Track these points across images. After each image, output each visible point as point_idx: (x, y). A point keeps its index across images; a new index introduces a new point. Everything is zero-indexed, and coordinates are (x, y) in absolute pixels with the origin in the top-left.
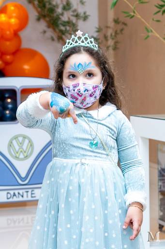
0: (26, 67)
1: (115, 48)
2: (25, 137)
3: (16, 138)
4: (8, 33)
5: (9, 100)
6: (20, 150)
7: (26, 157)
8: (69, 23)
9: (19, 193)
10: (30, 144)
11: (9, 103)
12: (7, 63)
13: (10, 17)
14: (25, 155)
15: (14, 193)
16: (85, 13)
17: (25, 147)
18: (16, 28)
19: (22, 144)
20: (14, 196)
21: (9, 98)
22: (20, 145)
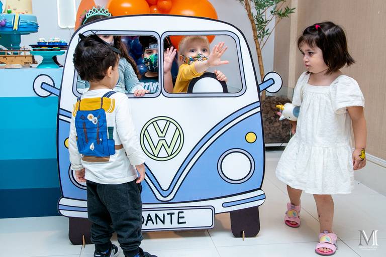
2: (169, 121)
3: (154, 121)
6: (161, 143)
7: (171, 156)
9: (157, 216)
10: (177, 133)
14: (170, 151)
15: (149, 215)
17: (168, 138)
19: (164, 131)
20: (148, 220)
22: (160, 135)
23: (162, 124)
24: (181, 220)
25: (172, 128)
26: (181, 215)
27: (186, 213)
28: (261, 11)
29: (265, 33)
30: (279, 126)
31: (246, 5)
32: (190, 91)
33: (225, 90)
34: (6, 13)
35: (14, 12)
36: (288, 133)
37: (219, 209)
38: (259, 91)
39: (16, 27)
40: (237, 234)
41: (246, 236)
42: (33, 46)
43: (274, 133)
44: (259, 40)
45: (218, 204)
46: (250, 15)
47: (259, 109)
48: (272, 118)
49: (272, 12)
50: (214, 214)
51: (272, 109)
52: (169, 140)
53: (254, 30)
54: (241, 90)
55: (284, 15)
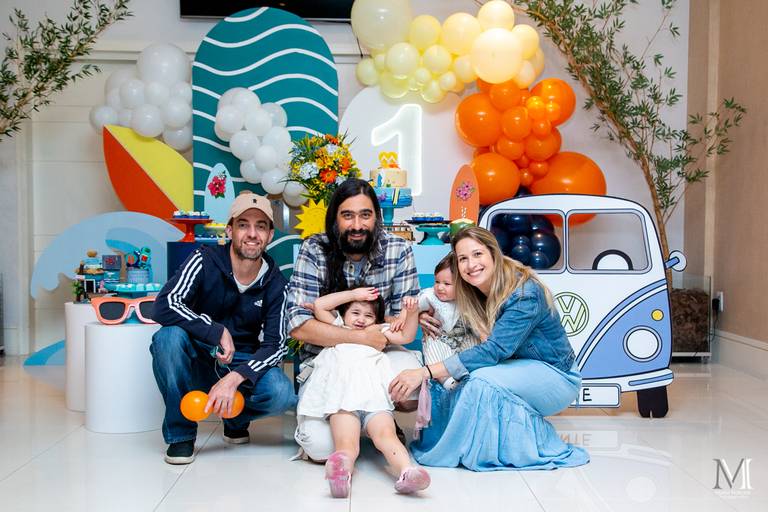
0: (566, 181)
1: (722, 151)
2: (574, 297)
3: (559, 297)
4: (542, 125)
5: (539, 236)
6: (566, 318)
7: (576, 332)
8: (642, 109)
10: (582, 309)
11: (538, 240)
12: (537, 176)
13: (546, 101)
14: (575, 327)
16: (672, 92)
17: (573, 314)
18: (555, 117)
19: (569, 307)
21: (538, 231)
23: (567, 300)
24: (586, 397)
25: (577, 304)
26: (586, 392)
27: (592, 390)
28: (664, 174)
29: (669, 202)
30: (692, 328)
31: (643, 165)
32: (595, 267)
33: (631, 267)
34: (385, 187)
35: (393, 186)
36: (704, 339)
37: (626, 387)
38: (665, 269)
39: (395, 202)
40: (644, 414)
41: (654, 416)
42: (409, 222)
43: (684, 338)
44: (662, 211)
45: (624, 382)
46: (648, 177)
47: (665, 287)
48: (682, 317)
49: (679, 173)
50: (621, 392)
51: (680, 304)
52: (574, 316)
53: (654, 197)
54: (648, 266)
55: (694, 179)
